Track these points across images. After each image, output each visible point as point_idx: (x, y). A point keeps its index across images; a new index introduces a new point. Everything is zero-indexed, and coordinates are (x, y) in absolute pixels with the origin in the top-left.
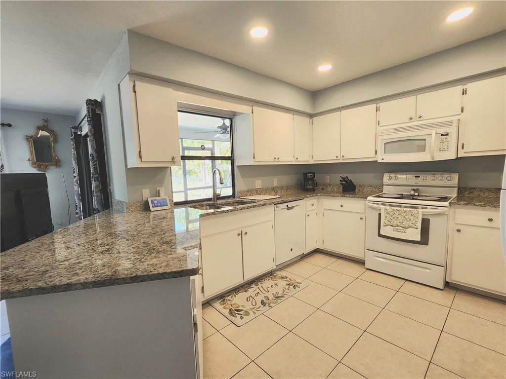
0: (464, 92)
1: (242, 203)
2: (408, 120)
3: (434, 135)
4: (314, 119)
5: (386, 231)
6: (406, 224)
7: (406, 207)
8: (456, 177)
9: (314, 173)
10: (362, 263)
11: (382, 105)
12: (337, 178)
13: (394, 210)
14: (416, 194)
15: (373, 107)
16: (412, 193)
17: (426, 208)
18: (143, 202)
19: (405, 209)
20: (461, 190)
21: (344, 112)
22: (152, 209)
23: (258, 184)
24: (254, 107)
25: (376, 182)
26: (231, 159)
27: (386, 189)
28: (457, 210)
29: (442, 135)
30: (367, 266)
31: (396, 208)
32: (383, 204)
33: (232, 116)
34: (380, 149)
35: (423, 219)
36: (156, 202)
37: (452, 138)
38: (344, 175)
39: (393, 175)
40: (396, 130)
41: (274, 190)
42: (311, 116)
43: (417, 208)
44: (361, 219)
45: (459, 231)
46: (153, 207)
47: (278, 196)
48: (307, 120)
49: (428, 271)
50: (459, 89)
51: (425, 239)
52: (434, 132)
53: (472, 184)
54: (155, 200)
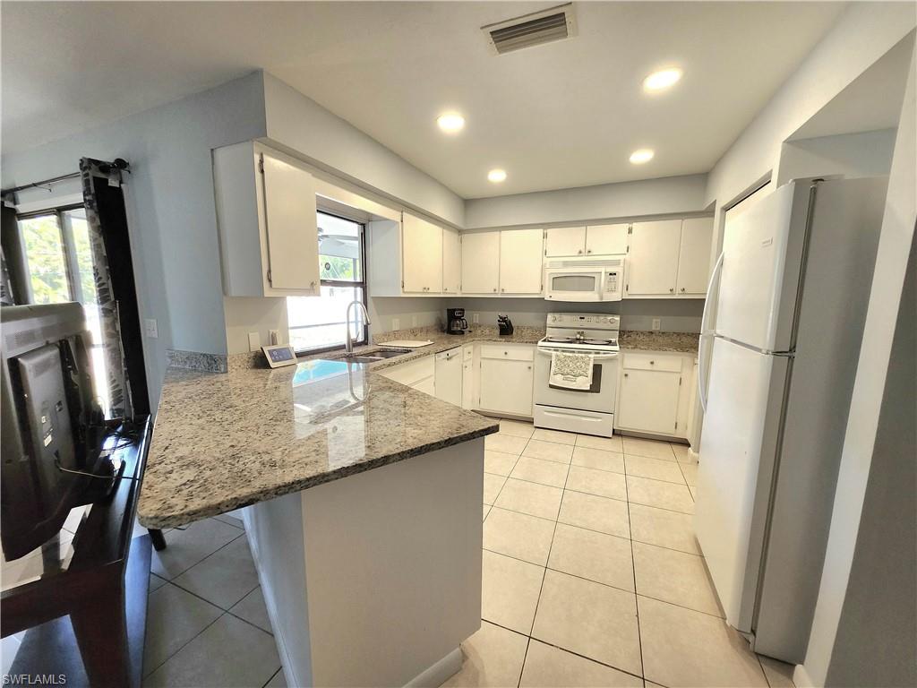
0: (630, 231)
1: (386, 353)
2: (576, 254)
3: (603, 274)
4: (465, 236)
5: (558, 380)
6: (577, 371)
7: (579, 352)
8: (617, 318)
9: (463, 310)
10: (530, 421)
11: (550, 232)
12: (493, 318)
13: (565, 356)
14: (582, 338)
15: (540, 232)
16: (578, 336)
17: (599, 353)
18: (253, 355)
19: (577, 355)
20: (622, 333)
21: (505, 234)
22: (272, 365)
23: (396, 323)
24: (404, 213)
25: (537, 323)
26: (363, 284)
27: (550, 333)
28: (626, 354)
29: (611, 274)
30: (535, 425)
31: (568, 354)
32: (556, 349)
33: (365, 223)
34: (548, 284)
35: (594, 365)
36: (275, 353)
37: (619, 278)
38: (503, 315)
39: (557, 315)
40: (566, 264)
41: (414, 333)
42: (460, 232)
43: (590, 353)
44: (530, 368)
45: (626, 375)
46: (274, 361)
47: (429, 342)
48: (455, 236)
49: (599, 420)
50: (626, 226)
51: (595, 387)
52: (603, 270)
53: (629, 328)
54: (274, 350)
